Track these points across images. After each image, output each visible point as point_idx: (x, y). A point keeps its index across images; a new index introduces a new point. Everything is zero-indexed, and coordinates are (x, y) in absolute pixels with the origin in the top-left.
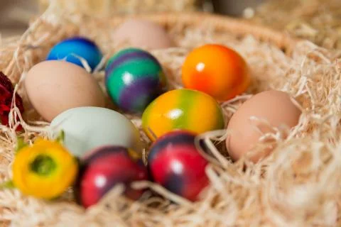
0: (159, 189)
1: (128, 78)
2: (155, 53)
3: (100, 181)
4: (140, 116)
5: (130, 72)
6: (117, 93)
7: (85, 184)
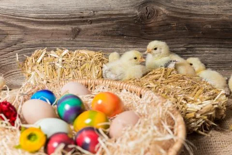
0: (79, 148)
1: (67, 107)
2: (80, 97)
3: (55, 144)
4: (72, 124)
5: (69, 104)
6: (62, 114)
7: (49, 145)
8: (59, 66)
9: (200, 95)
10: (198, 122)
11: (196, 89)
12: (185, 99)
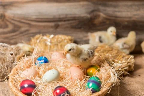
8: (49, 44)
9: (121, 59)
10: (120, 73)
11: (119, 56)
12: (113, 61)
